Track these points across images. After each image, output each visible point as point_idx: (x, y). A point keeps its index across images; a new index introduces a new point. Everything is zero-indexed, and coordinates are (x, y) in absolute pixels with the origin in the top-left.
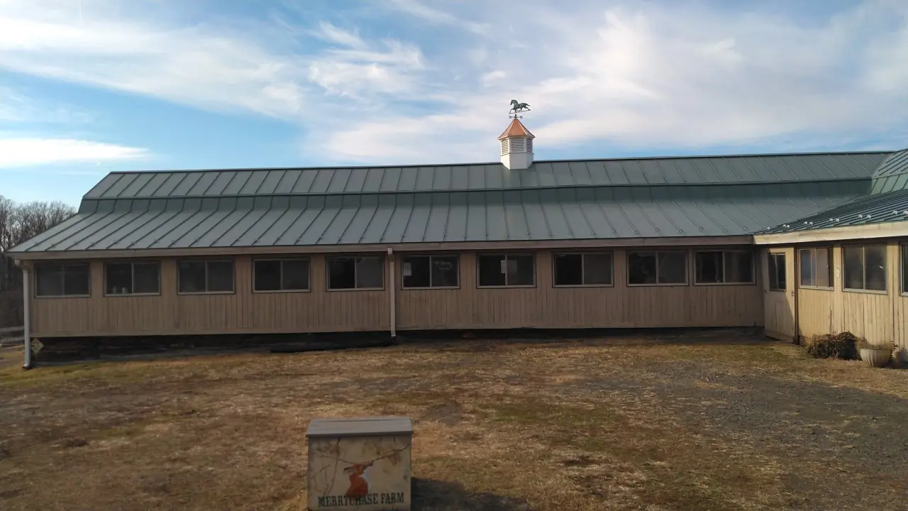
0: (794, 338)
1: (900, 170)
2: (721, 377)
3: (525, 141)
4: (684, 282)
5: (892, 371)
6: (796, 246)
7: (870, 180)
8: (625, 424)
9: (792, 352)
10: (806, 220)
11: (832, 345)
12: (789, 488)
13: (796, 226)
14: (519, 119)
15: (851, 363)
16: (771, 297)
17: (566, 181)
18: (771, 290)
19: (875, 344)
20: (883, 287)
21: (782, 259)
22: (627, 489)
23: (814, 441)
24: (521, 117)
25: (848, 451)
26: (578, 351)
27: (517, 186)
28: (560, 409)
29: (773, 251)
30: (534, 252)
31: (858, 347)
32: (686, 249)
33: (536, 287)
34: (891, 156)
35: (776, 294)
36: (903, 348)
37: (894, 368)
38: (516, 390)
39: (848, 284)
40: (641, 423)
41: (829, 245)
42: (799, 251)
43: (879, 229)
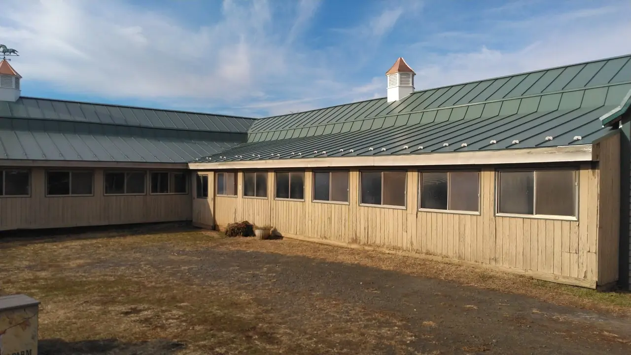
0: (212, 227)
1: (275, 128)
2: (184, 253)
3: (14, 80)
4: (143, 192)
5: (272, 241)
6: (215, 171)
7: (247, 134)
8: (144, 286)
9: (214, 234)
10: (220, 154)
11: (238, 229)
12: (259, 305)
13: (215, 158)
14: (8, 61)
15: (249, 238)
16: (197, 202)
17: (51, 115)
18: (197, 197)
19: (262, 227)
20: (265, 195)
21: (205, 179)
22: (175, 321)
23: (256, 280)
24: (10, 60)
25: (275, 283)
26: (75, 244)
27: (9, 115)
28: (90, 283)
29: (200, 173)
30: (30, 169)
31: (254, 229)
32: (145, 170)
33: (31, 197)
34: (256, 122)
35: (201, 200)
36: (275, 229)
37: (271, 239)
38: (43, 274)
39: (246, 193)
40: (153, 284)
41: (235, 171)
42: (217, 174)
43: (266, 163)
